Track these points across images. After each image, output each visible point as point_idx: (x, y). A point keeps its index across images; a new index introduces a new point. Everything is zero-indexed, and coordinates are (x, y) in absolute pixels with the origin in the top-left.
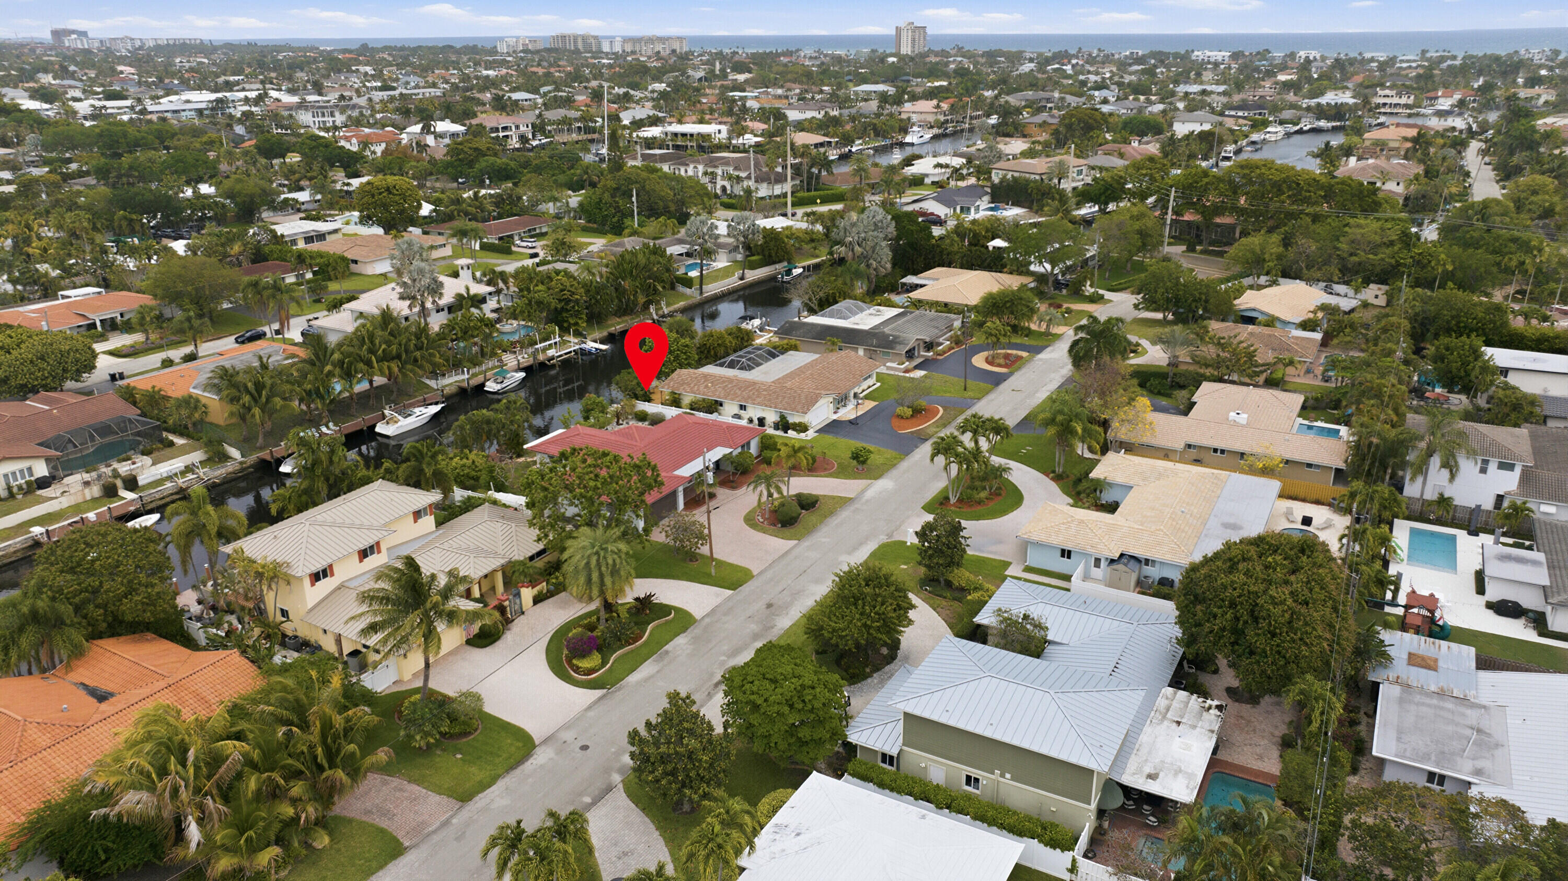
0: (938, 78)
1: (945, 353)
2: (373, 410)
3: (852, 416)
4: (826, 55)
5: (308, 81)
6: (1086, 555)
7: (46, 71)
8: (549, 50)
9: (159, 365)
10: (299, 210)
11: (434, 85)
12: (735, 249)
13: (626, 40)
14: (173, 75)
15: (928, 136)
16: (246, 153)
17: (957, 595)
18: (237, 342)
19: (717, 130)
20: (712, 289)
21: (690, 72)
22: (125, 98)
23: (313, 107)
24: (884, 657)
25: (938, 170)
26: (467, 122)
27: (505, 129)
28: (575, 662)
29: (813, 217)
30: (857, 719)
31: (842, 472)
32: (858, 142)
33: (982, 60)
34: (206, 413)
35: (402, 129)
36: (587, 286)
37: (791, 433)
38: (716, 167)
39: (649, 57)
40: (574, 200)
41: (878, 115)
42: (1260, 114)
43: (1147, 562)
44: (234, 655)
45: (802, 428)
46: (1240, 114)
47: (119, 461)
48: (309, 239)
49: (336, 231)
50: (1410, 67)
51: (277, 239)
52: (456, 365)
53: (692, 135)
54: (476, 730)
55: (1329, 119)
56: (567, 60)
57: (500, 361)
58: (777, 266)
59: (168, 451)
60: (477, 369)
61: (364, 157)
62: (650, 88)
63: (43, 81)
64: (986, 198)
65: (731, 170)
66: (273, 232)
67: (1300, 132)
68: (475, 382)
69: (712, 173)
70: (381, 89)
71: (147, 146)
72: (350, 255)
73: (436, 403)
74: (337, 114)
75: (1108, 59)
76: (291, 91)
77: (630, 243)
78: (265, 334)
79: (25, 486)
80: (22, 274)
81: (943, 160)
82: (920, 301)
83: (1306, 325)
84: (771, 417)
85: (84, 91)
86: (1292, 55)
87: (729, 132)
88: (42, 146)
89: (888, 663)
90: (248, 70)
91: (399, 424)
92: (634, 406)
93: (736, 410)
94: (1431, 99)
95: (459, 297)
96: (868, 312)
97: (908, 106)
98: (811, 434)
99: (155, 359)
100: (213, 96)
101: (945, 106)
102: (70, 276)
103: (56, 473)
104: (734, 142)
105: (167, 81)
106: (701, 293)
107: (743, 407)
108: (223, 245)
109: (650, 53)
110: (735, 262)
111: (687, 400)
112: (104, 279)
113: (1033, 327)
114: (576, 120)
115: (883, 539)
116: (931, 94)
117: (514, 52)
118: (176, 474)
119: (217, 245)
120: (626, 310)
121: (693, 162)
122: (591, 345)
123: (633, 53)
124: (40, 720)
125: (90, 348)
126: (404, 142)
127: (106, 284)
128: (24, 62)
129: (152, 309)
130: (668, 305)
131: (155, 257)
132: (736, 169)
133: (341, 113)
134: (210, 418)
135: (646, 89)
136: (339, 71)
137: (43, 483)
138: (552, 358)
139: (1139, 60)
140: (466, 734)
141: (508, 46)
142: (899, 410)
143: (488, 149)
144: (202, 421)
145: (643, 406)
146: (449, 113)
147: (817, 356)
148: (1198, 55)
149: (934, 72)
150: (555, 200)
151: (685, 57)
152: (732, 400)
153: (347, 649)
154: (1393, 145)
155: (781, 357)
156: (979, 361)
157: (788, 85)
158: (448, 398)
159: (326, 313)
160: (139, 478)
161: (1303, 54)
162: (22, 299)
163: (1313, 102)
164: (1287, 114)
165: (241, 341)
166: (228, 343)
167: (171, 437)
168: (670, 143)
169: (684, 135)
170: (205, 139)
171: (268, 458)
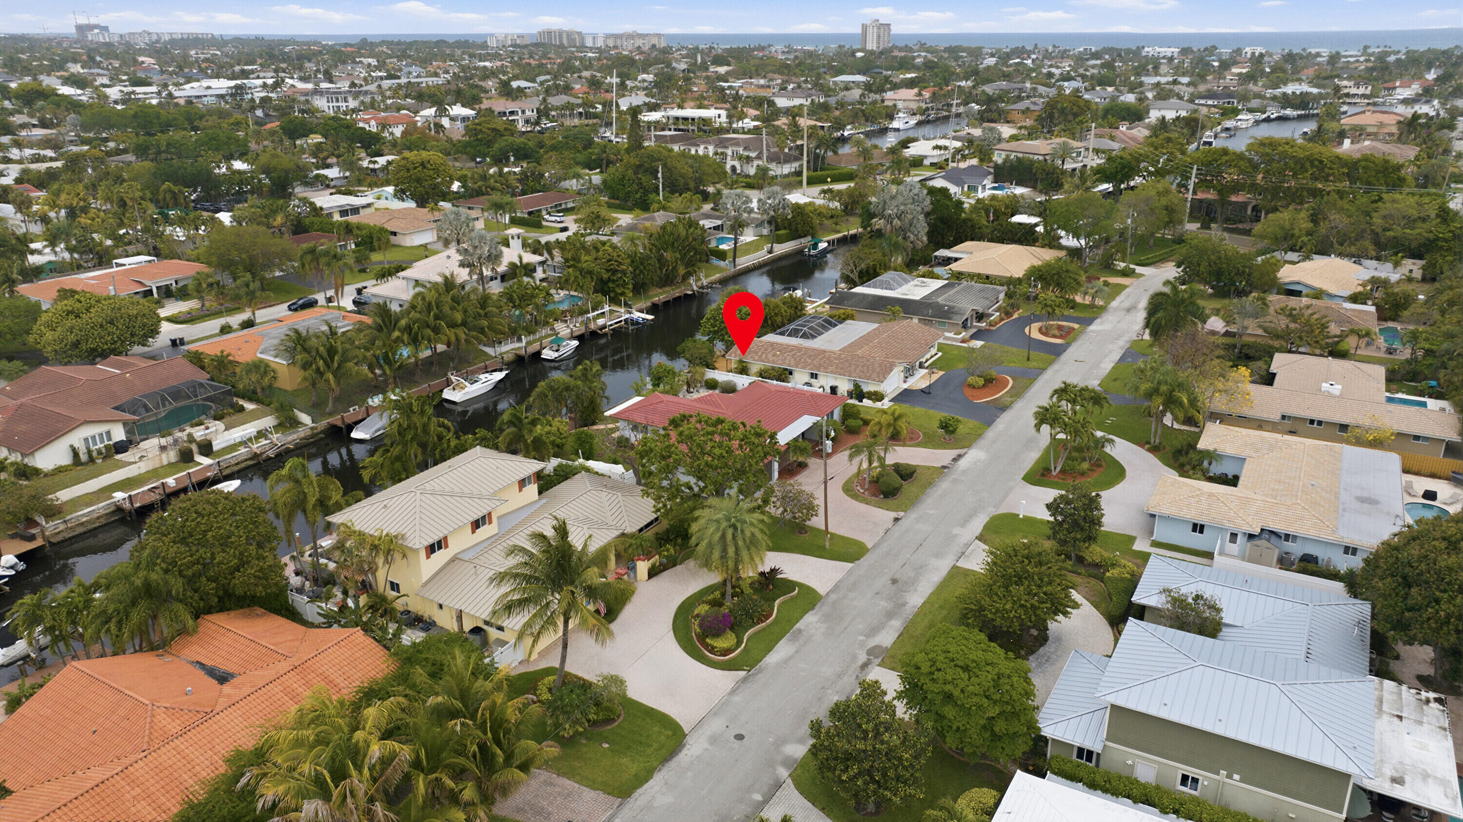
0: (908, 70)
1: (996, 324)
2: (436, 376)
3: (923, 385)
4: (796, 51)
5: (318, 71)
6: (1221, 530)
7: (75, 61)
8: (537, 45)
9: (218, 331)
10: (328, 186)
11: (436, 75)
12: (760, 224)
13: (607, 36)
14: (191, 65)
15: (913, 122)
16: (273, 133)
17: (1093, 571)
18: (290, 309)
19: (716, 114)
20: (744, 261)
21: (674, 65)
22: (150, 84)
23: (327, 93)
24: (1036, 638)
25: (937, 152)
26: (477, 107)
27: (512, 113)
28: (708, 640)
29: (829, 193)
30: (1044, 710)
31: (929, 442)
32: (849, 127)
33: (946, 55)
34: (275, 378)
35: (416, 112)
36: (632, 257)
37: (866, 402)
38: (727, 147)
39: (631, 52)
40: (597, 178)
41: (861, 103)
42: (1229, 103)
43: (1287, 537)
44: (358, 632)
45: (877, 397)
46: (1210, 102)
47: (192, 426)
48: (344, 213)
49: (369, 205)
50: (1358, 61)
51: (317, 211)
52: (514, 333)
53: (693, 119)
54: (619, 717)
55: (1295, 107)
56: (556, 54)
57: (553, 329)
58: (802, 240)
59: (239, 416)
60: (531, 338)
61: (383, 138)
62: (640, 78)
63: (72, 70)
64: (990, 177)
65: (741, 150)
66: (312, 204)
67: (1268, 120)
68: (532, 349)
69: (722, 153)
70: (387, 78)
71: (178, 127)
72: (390, 227)
73: (501, 370)
74: (350, 99)
75: (1064, 55)
76: (303, 79)
77: (660, 218)
78: (316, 302)
79: (104, 451)
80: (79, 242)
81: (942, 142)
82: (961, 273)
83: (1355, 298)
84: (844, 387)
85: (111, 79)
86: (1238, 51)
87: (729, 116)
88: (81, 126)
89: (1042, 645)
90: (259, 61)
91: (466, 390)
92: (703, 374)
93: (807, 378)
94: (1389, 89)
95: (513, 266)
96: (912, 283)
97: (889, 95)
98: (886, 404)
99: (213, 325)
100: (232, 83)
101: (927, 94)
102: (124, 246)
103: (133, 438)
104: (734, 126)
105: (186, 70)
106: (735, 266)
107: (814, 376)
108: (267, 216)
109: (630, 48)
110: (761, 236)
111: (755, 368)
112: (155, 248)
113: (1078, 299)
114: (579, 106)
115: (992, 511)
116: (910, 84)
117: (504, 46)
118: (250, 439)
119: (261, 216)
120: (667, 281)
121: (704, 143)
122: (637, 315)
123: (615, 47)
124: (168, 705)
125: (155, 313)
126: (419, 124)
127: (156, 252)
128: (54, 54)
129: (208, 276)
130: (706, 277)
131: (203, 228)
132: (745, 149)
133: (354, 99)
134: (278, 384)
135: (636, 79)
136: (344, 62)
137: (121, 448)
138: (604, 327)
139: (1096, 55)
140: (609, 721)
141: (498, 41)
142: (971, 380)
143: (505, 129)
144: (270, 386)
145: (711, 374)
146: (461, 98)
147: (876, 325)
148: (1149, 51)
149: (905, 64)
150: (578, 176)
151: (667, 51)
152: (803, 368)
153: (467, 626)
154: (1370, 130)
155: (840, 326)
156: (1034, 331)
157: (770, 75)
158: (509, 365)
159: (374, 282)
160: (214, 443)
161: (1248, 50)
162: (78, 267)
163: (1278, 92)
164: (1255, 103)
165: (293, 308)
166: (281, 310)
167: (241, 402)
168: (672, 127)
169: (686, 119)
170: (232, 121)
171: (339, 424)
